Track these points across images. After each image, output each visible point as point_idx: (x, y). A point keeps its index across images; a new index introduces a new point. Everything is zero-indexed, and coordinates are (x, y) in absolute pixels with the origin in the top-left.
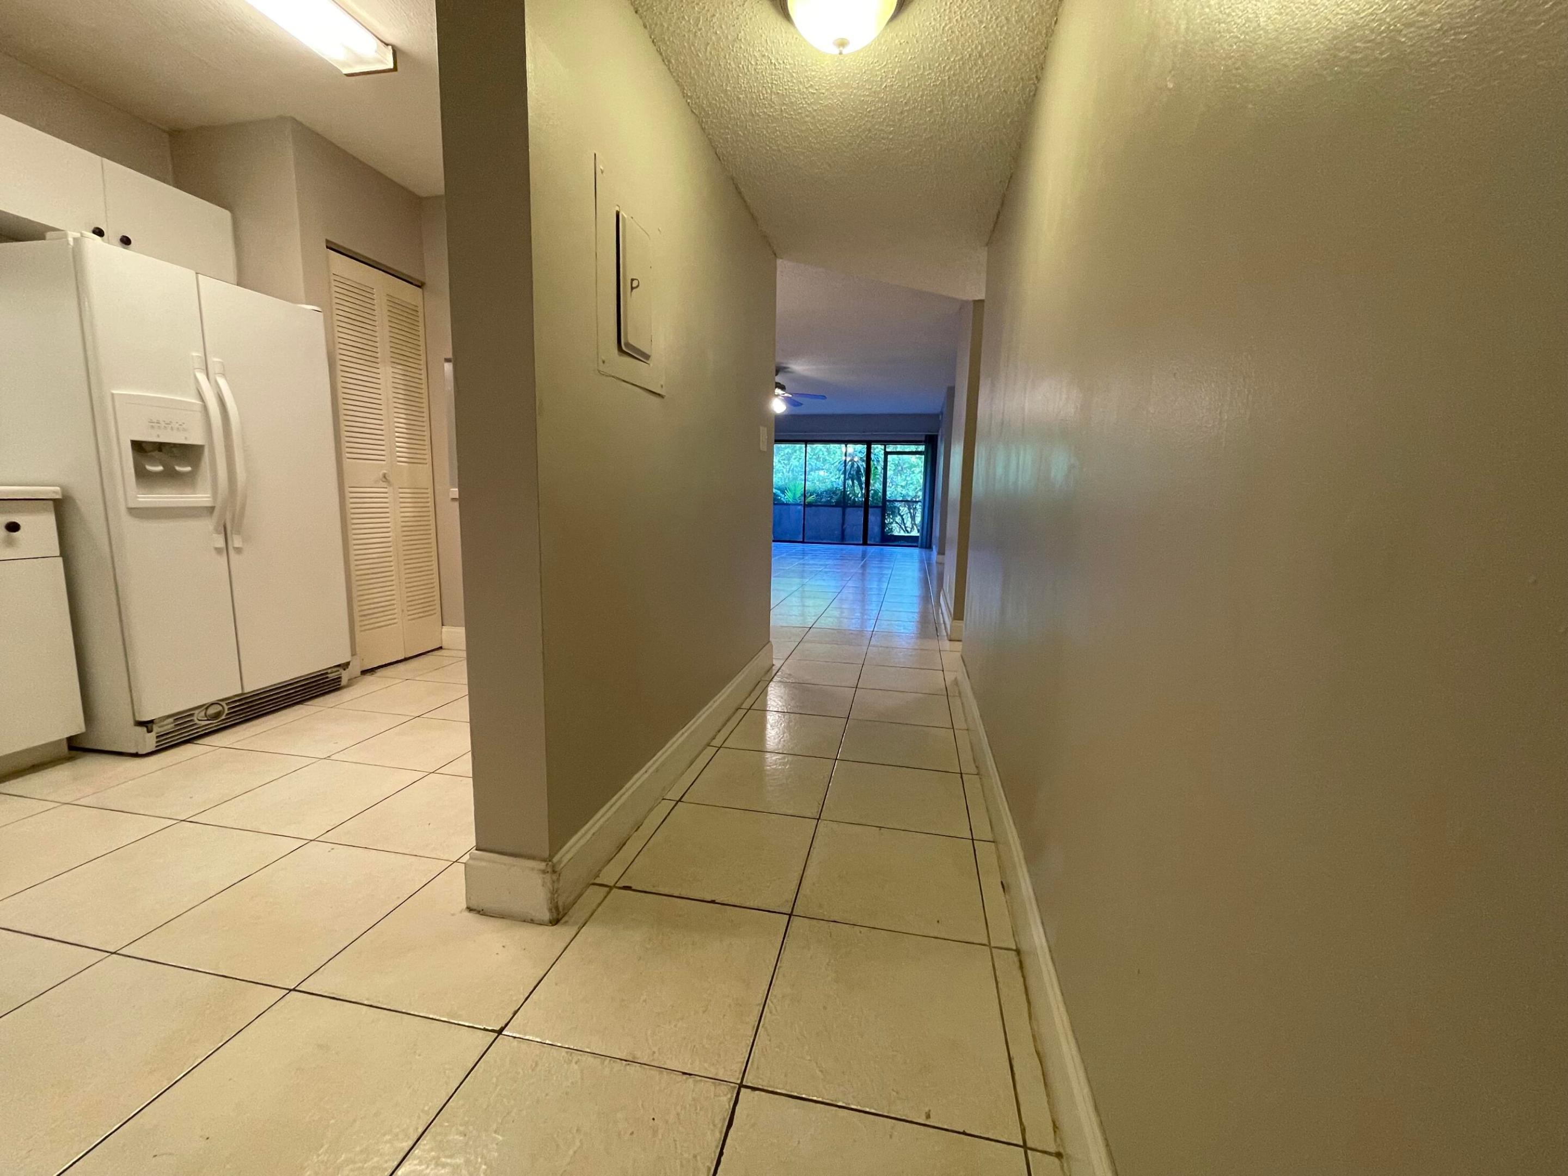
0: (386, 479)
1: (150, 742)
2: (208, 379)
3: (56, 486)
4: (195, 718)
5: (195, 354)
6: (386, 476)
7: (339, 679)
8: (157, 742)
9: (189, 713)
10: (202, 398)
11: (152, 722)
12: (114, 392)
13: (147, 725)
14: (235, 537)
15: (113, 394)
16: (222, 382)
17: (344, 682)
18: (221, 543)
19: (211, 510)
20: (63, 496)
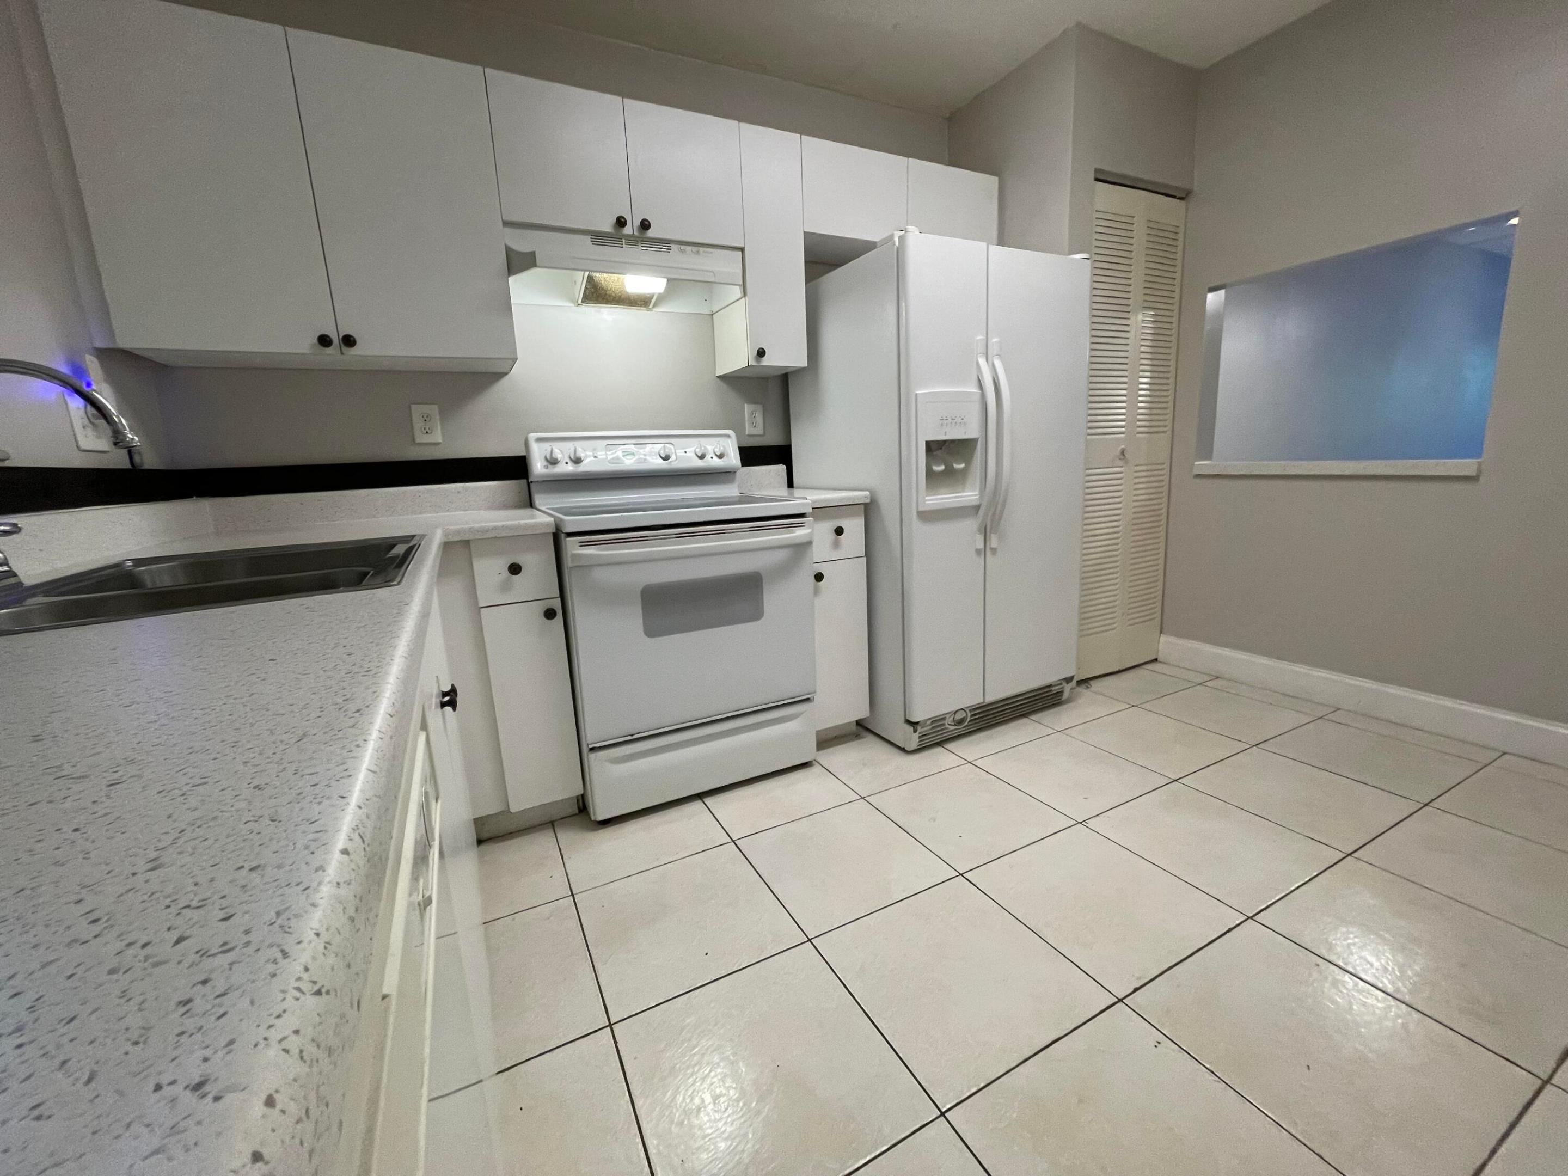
0: (1124, 455)
1: (914, 743)
2: (987, 360)
3: (866, 491)
4: (946, 722)
5: (979, 338)
6: (1125, 452)
7: (1060, 693)
8: (919, 742)
9: (942, 718)
10: (981, 386)
11: (917, 723)
12: (918, 392)
13: (914, 724)
14: (993, 535)
15: (916, 395)
16: (998, 363)
17: (1066, 695)
18: (981, 546)
19: (977, 508)
20: (871, 500)
